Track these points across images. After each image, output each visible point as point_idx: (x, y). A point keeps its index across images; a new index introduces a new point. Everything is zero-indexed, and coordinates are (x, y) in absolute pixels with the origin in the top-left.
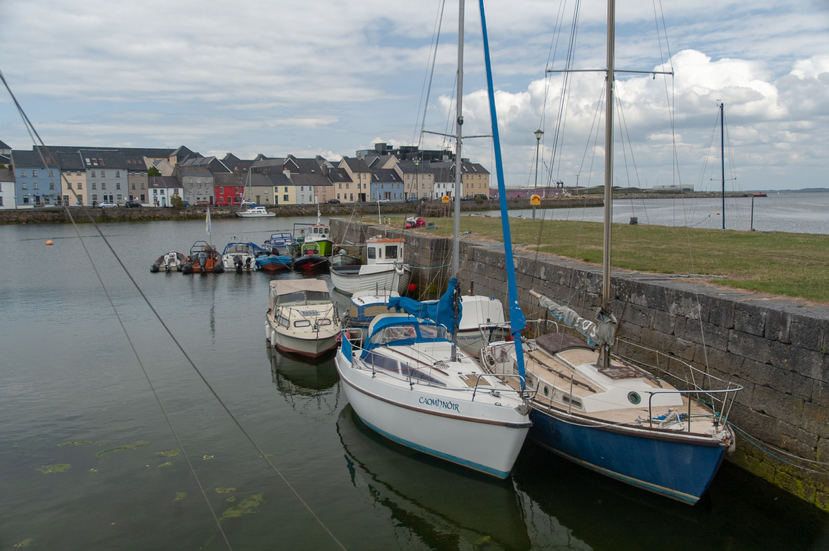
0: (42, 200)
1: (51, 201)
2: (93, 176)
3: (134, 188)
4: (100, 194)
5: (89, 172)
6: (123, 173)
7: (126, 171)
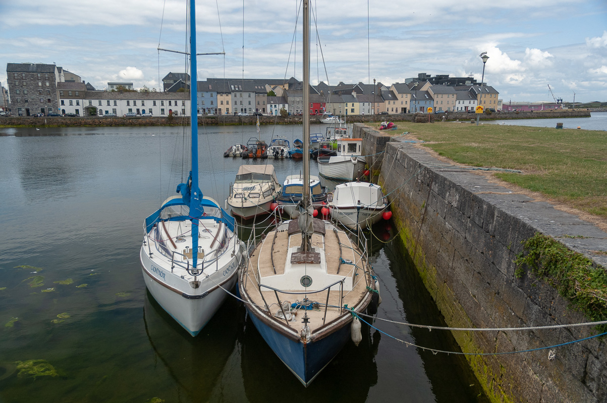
0: (207, 111)
1: (211, 111)
2: (235, 96)
3: (259, 104)
4: (239, 107)
5: (233, 94)
6: (253, 95)
7: (254, 93)
